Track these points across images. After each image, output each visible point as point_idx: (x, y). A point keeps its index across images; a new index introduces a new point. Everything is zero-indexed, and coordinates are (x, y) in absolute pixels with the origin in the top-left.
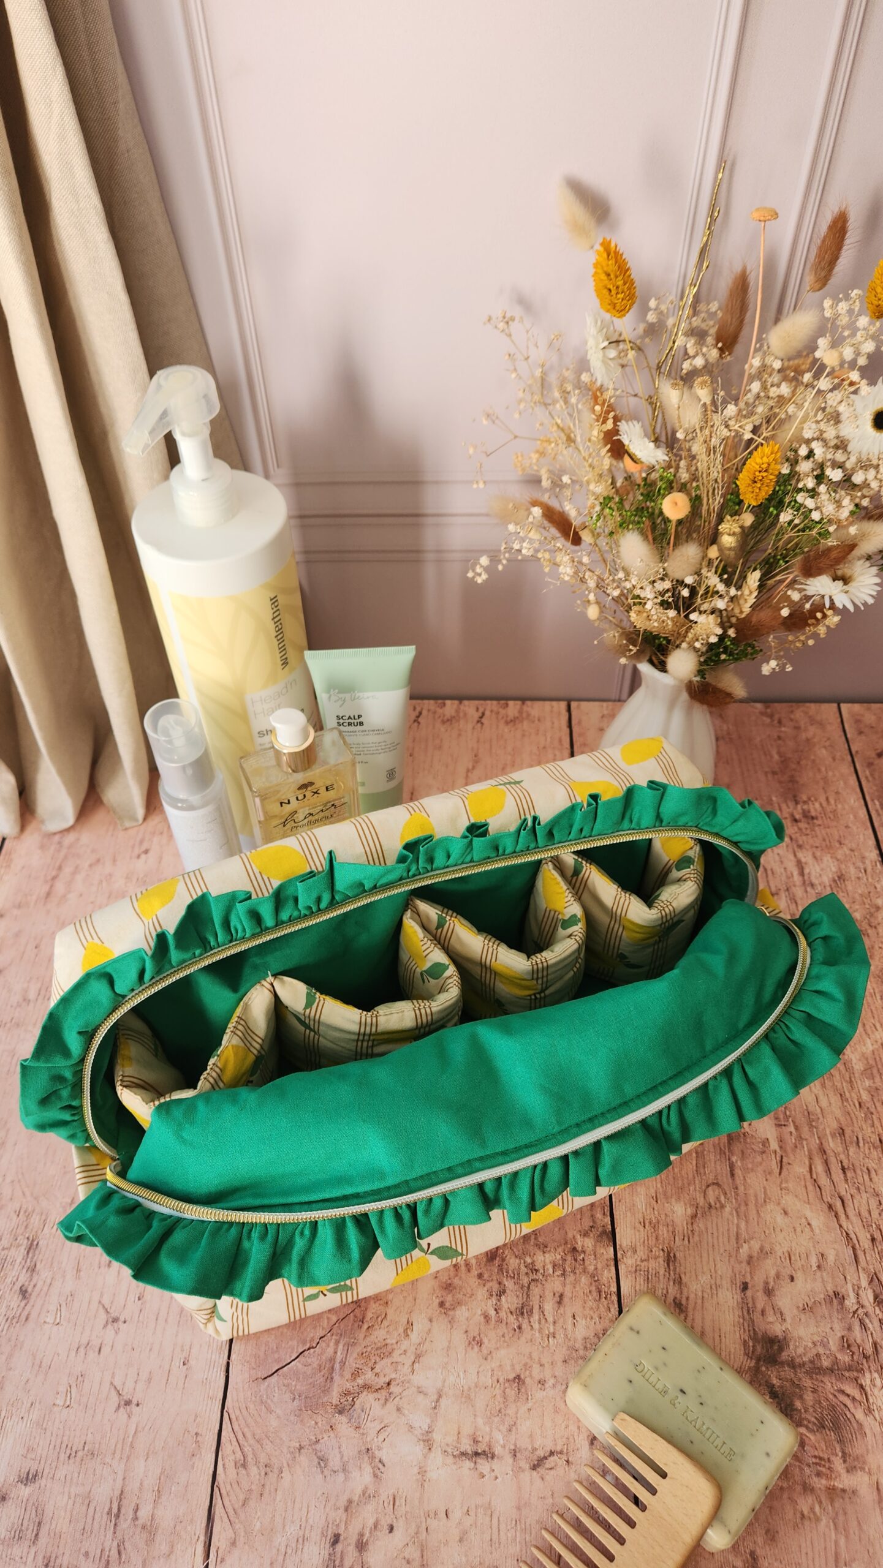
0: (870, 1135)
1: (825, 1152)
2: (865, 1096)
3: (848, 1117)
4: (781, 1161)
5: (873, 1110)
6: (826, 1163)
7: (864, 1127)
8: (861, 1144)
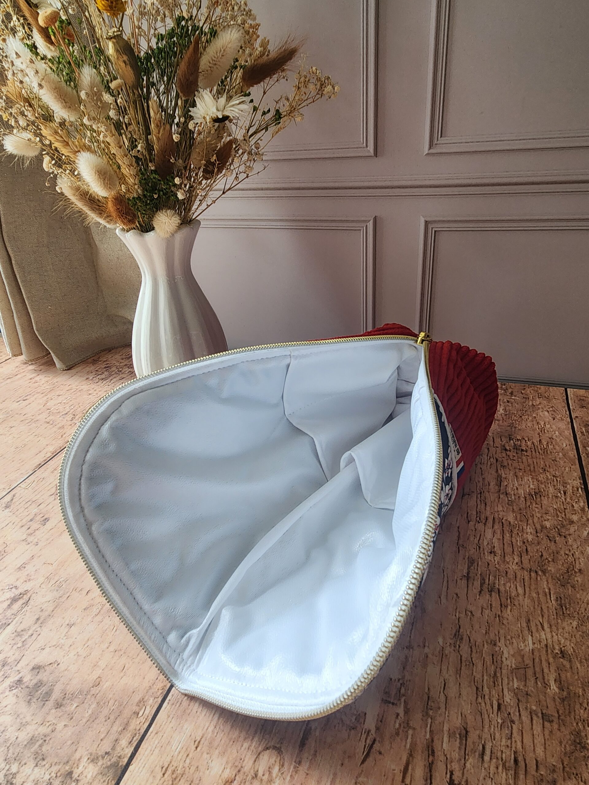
0: (503, 748)
1: (433, 752)
2: (508, 698)
3: (479, 718)
4: (371, 747)
5: (516, 718)
6: (430, 767)
7: (497, 735)
8: (487, 758)
